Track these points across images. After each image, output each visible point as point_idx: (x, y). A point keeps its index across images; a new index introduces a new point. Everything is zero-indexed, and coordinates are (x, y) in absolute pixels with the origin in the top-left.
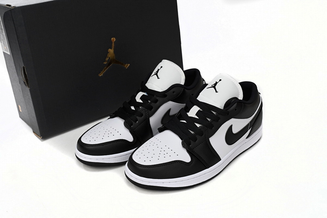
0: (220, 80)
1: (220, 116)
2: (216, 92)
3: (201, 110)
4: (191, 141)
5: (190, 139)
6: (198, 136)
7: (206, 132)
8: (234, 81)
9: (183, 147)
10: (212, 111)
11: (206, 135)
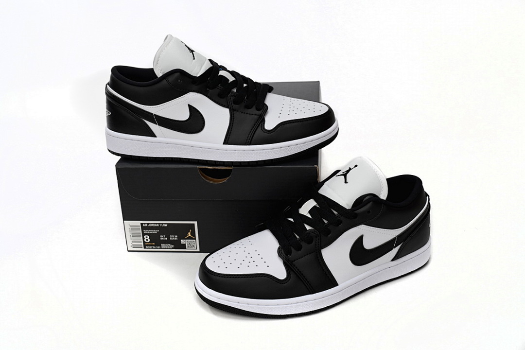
0: (356, 166)
1: (342, 218)
2: (346, 182)
3: (318, 206)
4: (293, 250)
5: (291, 245)
6: (303, 244)
7: (317, 239)
8: (376, 170)
9: (279, 256)
10: (333, 210)
11: (317, 244)
